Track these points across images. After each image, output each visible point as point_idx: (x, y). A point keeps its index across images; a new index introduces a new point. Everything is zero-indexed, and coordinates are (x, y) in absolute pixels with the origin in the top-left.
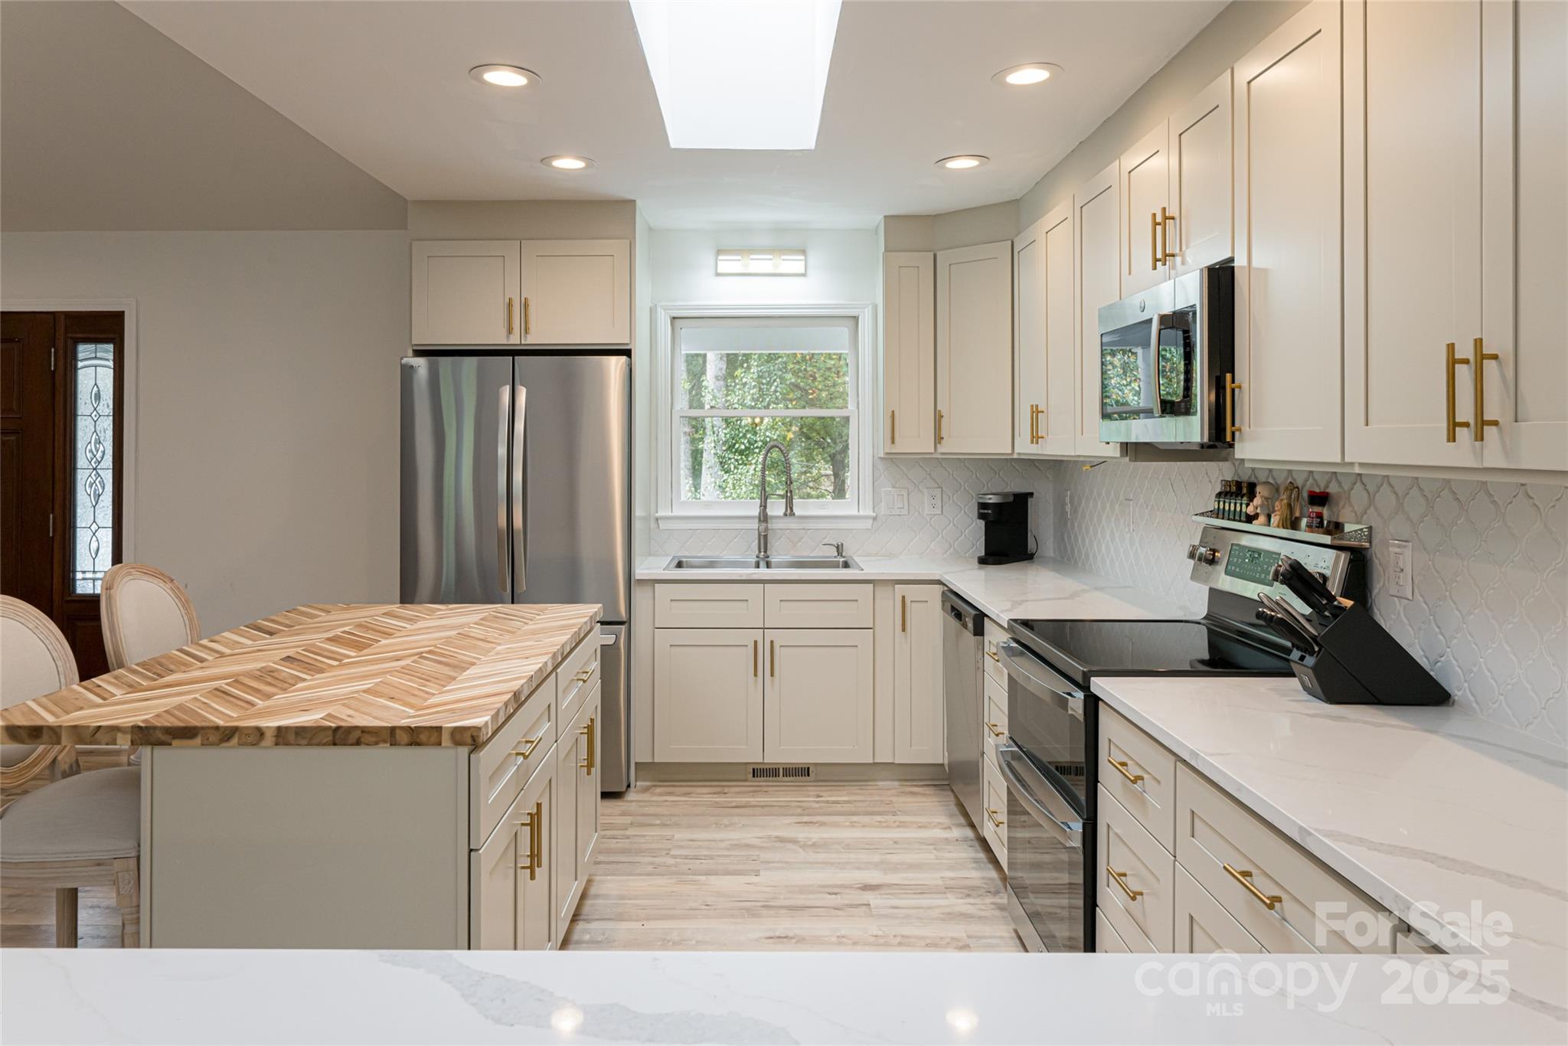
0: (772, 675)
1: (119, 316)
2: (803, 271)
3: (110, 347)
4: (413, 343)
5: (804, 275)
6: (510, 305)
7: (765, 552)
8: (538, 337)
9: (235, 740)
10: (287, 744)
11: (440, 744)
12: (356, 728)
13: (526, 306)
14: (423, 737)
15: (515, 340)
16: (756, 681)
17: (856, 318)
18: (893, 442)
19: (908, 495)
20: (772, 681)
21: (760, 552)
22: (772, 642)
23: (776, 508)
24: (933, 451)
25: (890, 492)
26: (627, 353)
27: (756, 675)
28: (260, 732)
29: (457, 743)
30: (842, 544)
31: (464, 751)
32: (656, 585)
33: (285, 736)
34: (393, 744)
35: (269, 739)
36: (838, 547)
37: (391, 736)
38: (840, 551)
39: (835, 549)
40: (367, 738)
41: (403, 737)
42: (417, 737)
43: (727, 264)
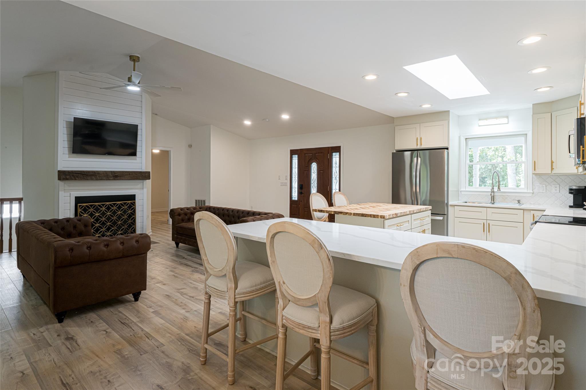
0: (489, 232)
1: (340, 147)
2: (507, 122)
3: (338, 153)
4: (396, 149)
5: (508, 123)
6: (417, 139)
7: (493, 201)
8: (424, 146)
9: (348, 214)
10: (355, 216)
11: (378, 218)
12: (365, 214)
13: (421, 139)
14: (376, 216)
15: (419, 147)
16: (484, 234)
17: (526, 134)
18: (535, 170)
19: (546, 187)
20: (489, 234)
21: (492, 201)
22: (489, 223)
23: (496, 189)
24: (550, 173)
25: (539, 185)
26: (447, 149)
27: (484, 231)
28: (351, 214)
29: (381, 218)
30: (520, 200)
31: (383, 219)
32: (455, 206)
33: (355, 214)
34: (371, 217)
35: (352, 214)
36: (518, 201)
37: (370, 216)
38: (519, 202)
39: (517, 201)
40: (367, 216)
41: (372, 216)
42: (374, 216)
43: (482, 123)
